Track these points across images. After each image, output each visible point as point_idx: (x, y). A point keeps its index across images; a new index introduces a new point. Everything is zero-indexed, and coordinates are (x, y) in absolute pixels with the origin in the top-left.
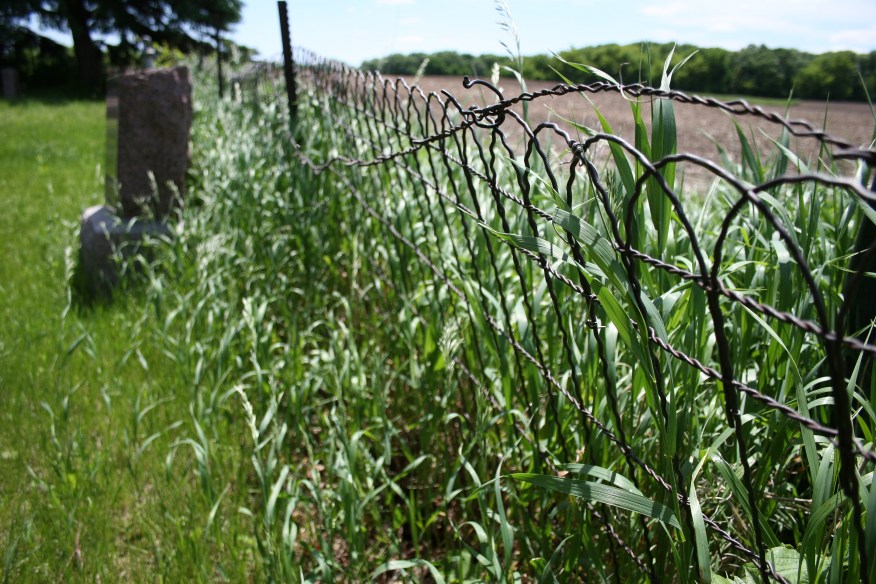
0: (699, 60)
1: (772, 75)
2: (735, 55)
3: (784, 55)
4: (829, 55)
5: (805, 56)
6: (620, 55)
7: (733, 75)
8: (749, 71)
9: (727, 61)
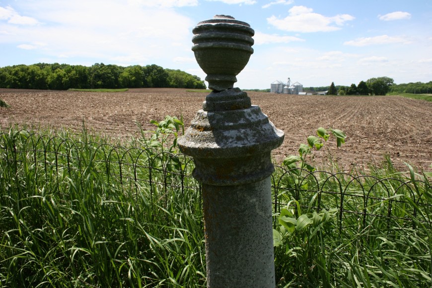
0: (74, 72)
1: (109, 78)
2: (90, 68)
3: (112, 68)
4: (131, 67)
5: (120, 67)
6: (30, 71)
7: (91, 79)
8: (98, 77)
9: (87, 72)
